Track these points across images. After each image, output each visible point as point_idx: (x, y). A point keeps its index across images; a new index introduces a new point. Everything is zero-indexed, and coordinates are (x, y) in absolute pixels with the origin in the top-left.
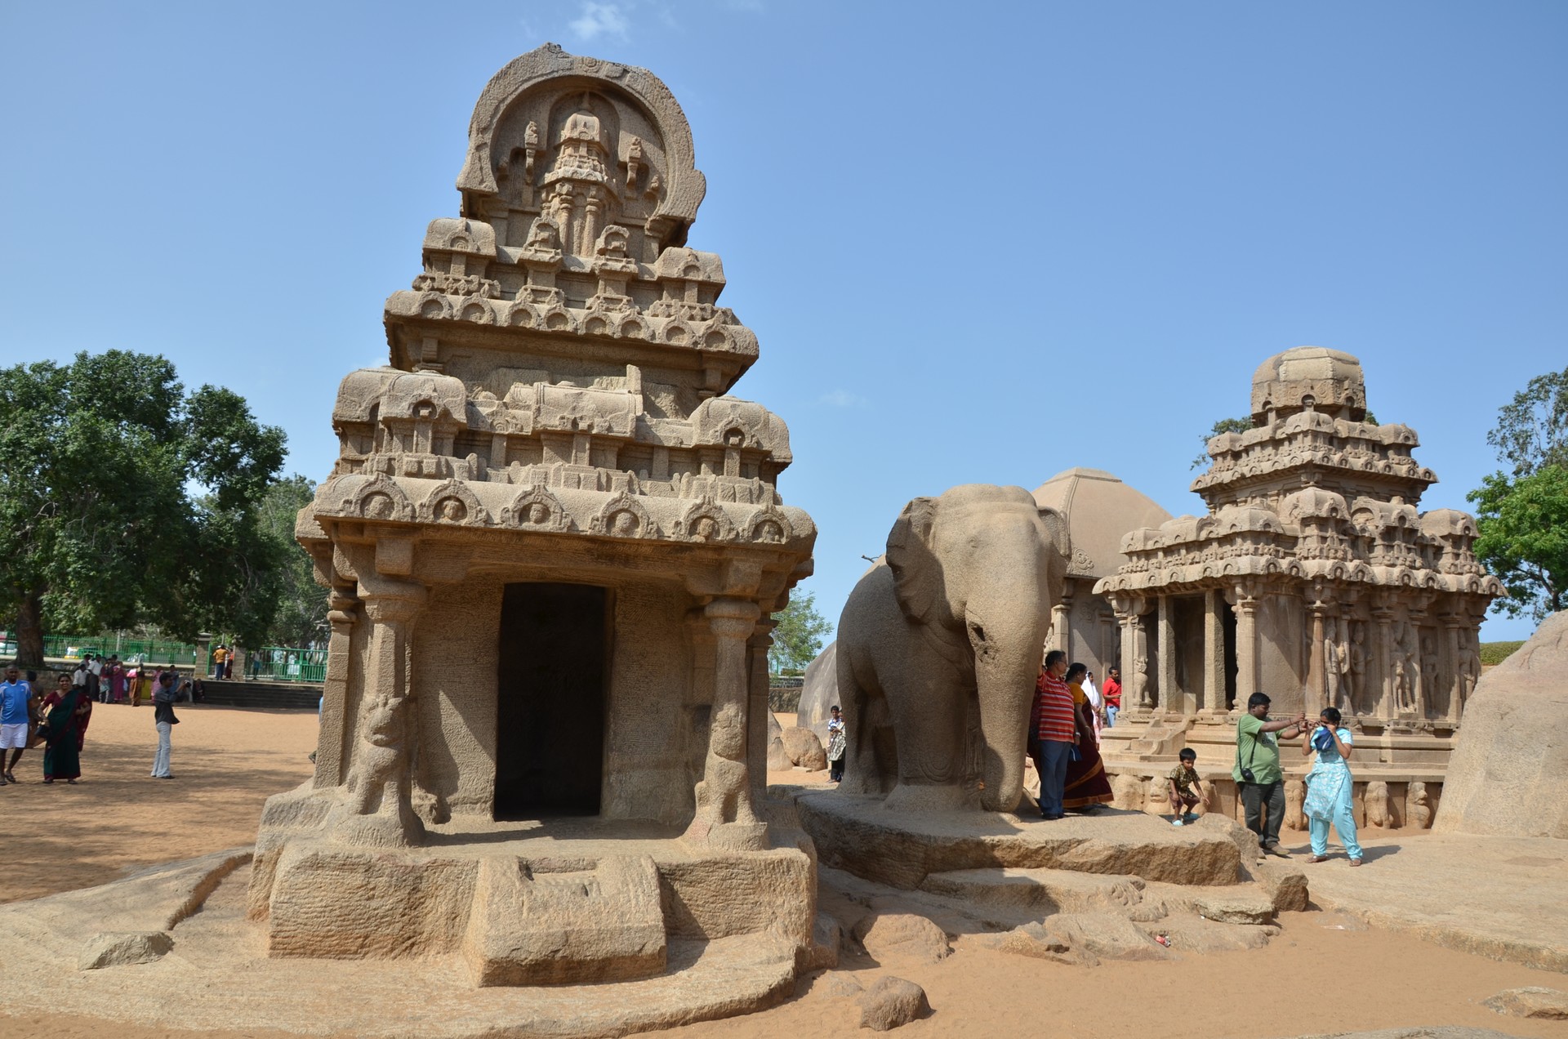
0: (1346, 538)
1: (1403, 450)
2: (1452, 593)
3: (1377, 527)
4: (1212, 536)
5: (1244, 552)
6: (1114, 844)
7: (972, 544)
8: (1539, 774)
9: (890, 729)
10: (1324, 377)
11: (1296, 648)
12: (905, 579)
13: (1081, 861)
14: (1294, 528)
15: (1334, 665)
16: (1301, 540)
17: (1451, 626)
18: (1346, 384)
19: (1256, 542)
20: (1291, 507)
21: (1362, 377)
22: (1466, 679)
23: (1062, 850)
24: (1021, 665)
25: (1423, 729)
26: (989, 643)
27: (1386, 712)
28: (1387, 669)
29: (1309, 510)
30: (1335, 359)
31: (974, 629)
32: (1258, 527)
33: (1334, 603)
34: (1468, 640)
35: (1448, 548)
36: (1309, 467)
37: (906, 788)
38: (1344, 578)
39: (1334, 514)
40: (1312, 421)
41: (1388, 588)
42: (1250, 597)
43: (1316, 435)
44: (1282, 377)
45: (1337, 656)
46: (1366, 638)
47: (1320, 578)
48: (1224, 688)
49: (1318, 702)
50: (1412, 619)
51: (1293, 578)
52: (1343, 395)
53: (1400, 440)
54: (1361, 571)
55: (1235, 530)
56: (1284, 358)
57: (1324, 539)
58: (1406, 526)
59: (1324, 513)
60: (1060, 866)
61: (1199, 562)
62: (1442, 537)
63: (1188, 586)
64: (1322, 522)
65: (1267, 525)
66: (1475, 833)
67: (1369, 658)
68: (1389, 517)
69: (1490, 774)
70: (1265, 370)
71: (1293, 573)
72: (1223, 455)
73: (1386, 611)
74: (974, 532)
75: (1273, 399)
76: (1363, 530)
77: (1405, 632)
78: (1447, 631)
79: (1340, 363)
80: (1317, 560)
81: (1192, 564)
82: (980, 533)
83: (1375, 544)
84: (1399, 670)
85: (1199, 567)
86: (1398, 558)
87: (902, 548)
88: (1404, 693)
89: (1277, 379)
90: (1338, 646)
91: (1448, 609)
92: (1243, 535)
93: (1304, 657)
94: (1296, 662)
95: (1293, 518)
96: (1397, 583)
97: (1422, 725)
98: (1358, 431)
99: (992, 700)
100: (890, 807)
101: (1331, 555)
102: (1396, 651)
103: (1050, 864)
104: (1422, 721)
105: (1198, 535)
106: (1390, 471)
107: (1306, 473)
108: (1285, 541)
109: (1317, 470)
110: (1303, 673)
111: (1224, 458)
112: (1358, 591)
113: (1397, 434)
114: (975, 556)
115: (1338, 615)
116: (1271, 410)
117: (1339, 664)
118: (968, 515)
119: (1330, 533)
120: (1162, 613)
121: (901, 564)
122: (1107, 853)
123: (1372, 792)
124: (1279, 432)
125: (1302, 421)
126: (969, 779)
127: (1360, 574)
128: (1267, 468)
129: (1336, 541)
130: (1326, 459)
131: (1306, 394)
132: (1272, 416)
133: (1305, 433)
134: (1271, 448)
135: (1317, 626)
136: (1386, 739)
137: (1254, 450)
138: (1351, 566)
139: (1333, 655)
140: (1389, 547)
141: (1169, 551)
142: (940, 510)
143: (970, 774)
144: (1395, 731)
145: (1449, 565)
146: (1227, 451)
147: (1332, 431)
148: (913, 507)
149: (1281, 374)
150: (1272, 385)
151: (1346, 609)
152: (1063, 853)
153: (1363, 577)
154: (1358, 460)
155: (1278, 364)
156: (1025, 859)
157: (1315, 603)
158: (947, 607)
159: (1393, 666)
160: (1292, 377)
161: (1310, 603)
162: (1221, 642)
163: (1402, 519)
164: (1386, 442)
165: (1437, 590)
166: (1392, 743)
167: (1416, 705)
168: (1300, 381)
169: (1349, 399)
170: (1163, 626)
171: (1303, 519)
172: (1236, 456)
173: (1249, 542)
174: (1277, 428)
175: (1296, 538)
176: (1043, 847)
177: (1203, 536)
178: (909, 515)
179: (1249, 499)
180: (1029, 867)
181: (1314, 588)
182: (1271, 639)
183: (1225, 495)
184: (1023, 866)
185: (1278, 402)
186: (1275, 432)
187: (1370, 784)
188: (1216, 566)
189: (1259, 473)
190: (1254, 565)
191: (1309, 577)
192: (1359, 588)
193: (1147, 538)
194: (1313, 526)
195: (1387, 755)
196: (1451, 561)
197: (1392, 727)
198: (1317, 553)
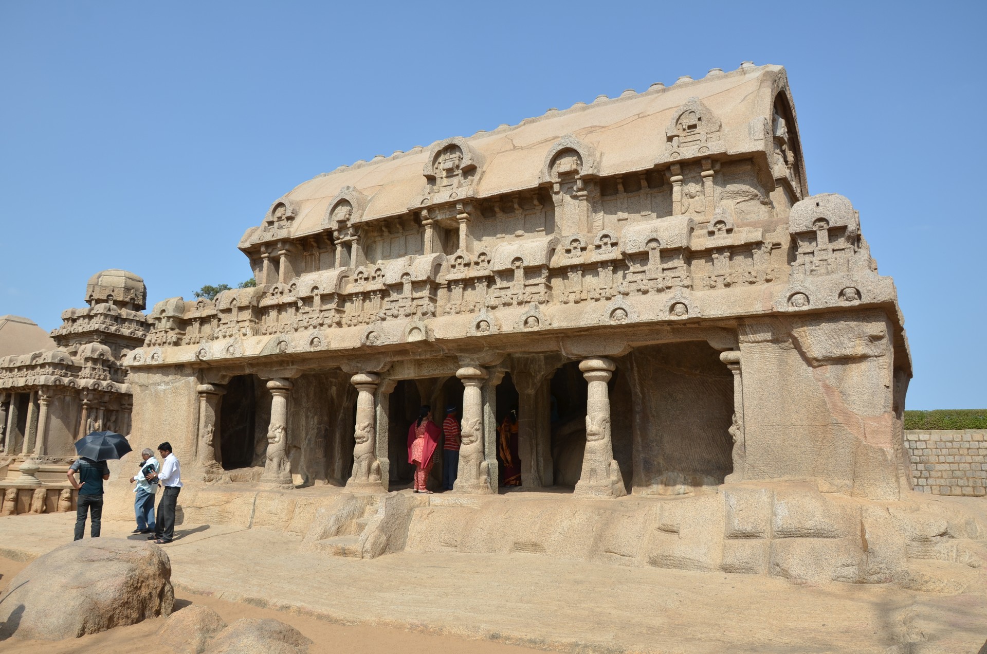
0: (108, 369)
4: (37, 363)
5: (46, 373)
10: (120, 286)
11: (72, 422)
14: (80, 361)
16: (83, 369)
18: (132, 291)
19: (55, 368)
21: (145, 288)
29: (89, 354)
30: (127, 278)
32: (56, 361)
33: (95, 401)
36: (97, 331)
38: (100, 389)
39: (102, 357)
40: (107, 308)
42: (46, 396)
43: (107, 315)
44: (99, 284)
47: (85, 388)
48: (33, 442)
51: (72, 388)
52: (129, 297)
54: (111, 386)
56: (102, 274)
57: (94, 369)
59: (95, 356)
61: (27, 376)
63: (22, 388)
64: (95, 361)
65: (62, 360)
70: (94, 278)
71: (71, 385)
75: (94, 294)
76: (121, 366)
79: (130, 280)
80: (87, 379)
81: (24, 377)
89: (97, 284)
90: (96, 423)
93: (75, 426)
94: (71, 428)
95: (81, 357)
98: (132, 316)
105: (32, 362)
107: (96, 334)
108: (74, 369)
109: (102, 334)
110: (76, 433)
111: (68, 321)
112: (108, 396)
115: (98, 407)
116: (93, 300)
119: (99, 366)
120: (12, 402)
124: (93, 311)
125: (104, 307)
128: (80, 330)
129: (101, 370)
130: (107, 329)
131: (110, 294)
132: (93, 303)
133: (101, 314)
134: (87, 319)
135: (84, 412)
137: (80, 319)
138: (106, 383)
139: (92, 427)
141: (20, 368)
146: (69, 318)
147: (118, 314)
149: (99, 282)
150: (95, 287)
151: (103, 404)
153: (112, 389)
154: (128, 330)
155: (99, 276)
157: (84, 401)
160: (104, 285)
161: (81, 401)
162: (36, 419)
168: (108, 287)
169: (133, 299)
170: (11, 407)
171: (86, 358)
172: (73, 321)
173: (50, 368)
174: (93, 309)
175: (81, 368)
177: (34, 363)
181: (83, 393)
182: (57, 418)
183: (63, 341)
185: (96, 295)
188: (32, 379)
190: (48, 380)
191: (80, 388)
192: (109, 394)
193: (11, 361)
194: (90, 362)
198: (89, 376)
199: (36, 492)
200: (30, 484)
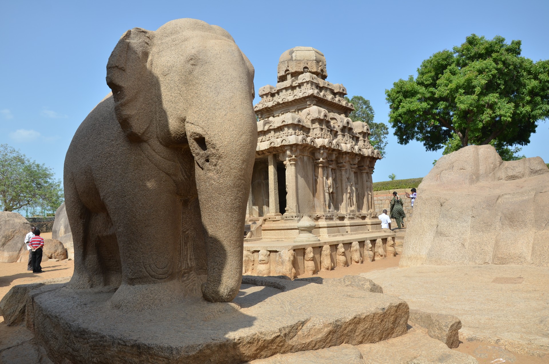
0: (330, 130)
1: (342, 95)
2: (365, 157)
3: (339, 126)
4: (271, 128)
5: (290, 134)
6: (331, 321)
7: (192, 62)
8: (469, 232)
9: (113, 237)
10: (312, 59)
11: (311, 181)
12: (126, 98)
13: (308, 341)
14: (307, 123)
15: (327, 189)
16: (311, 130)
17: (364, 171)
18: (320, 64)
19: (294, 129)
20: (306, 114)
21: (325, 62)
22: (369, 194)
23: (291, 334)
24: (241, 170)
25: (358, 217)
26: (210, 151)
27: (345, 210)
28: (344, 190)
29: (315, 115)
30: (316, 52)
31: (196, 140)
32: (296, 122)
33: (326, 160)
34: (369, 178)
35: (361, 138)
36: (311, 97)
37: (131, 288)
38: (332, 147)
39: (325, 118)
40: (311, 77)
41: (346, 153)
42: (294, 156)
43: (312, 83)
44: (294, 58)
45: (328, 185)
46: (336, 177)
47: (323, 147)
48: (278, 202)
49: (322, 206)
50: (352, 168)
51: (311, 147)
52: (320, 68)
53: (341, 91)
54: (338, 144)
55: (284, 123)
56: (294, 50)
57: (322, 129)
58: (349, 126)
59: (322, 117)
60: (291, 349)
61: (265, 141)
62: (359, 133)
63: (260, 153)
64: (320, 121)
65: (299, 121)
66: (439, 265)
67: (337, 186)
68: (344, 122)
69: (439, 234)
70: (285, 55)
71: (312, 145)
72: (267, 95)
73: (345, 164)
74: (193, 51)
75: (290, 69)
76: (334, 127)
77: (350, 174)
78: (362, 173)
79: (318, 54)
80: (320, 139)
81: (261, 142)
82: (199, 52)
83: (338, 134)
84: (349, 191)
85: (268, 143)
86: (347, 140)
87: (123, 70)
88: (350, 201)
90: (328, 180)
91: (363, 164)
92: (288, 126)
93: (314, 186)
94: (311, 188)
95: (307, 120)
96: (349, 151)
97: (357, 215)
98: (327, 84)
99: (215, 203)
100: (118, 307)
101: (325, 137)
102: (347, 182)
103: (283, 349)
104: (357, 213)
105: (264, 128)
106: (340, 103)
107: (310, 100)
108: (306, 130)
109: (315, 99)
110: (314, 191)
111: (267, 96)
112: (336, 154)
113: (340, 88)
114: (195, 73)
115: (328, 165)
116: (288, 74)
117: (329, 188)
118: (186, 40)
119: (324, 127)
121: (121, 84)
122: (327, 330)
123: (354, 247)
124: (294, 83)
125: (306, 77)
126: (185, 273)
127: (338, 146)
128: (290, 98)
129: (327, 131)
130: (318, 94)
131: (305, 66)
132: (289, 77)
133: (307, 82)
134: (290, 90)
135: (320, 170)
136: (346, 222)
137: (282, 92)
138: (334, 142)
140: (344, 136)
142: (155, 41)
143: (185, 269)
144: (349, 218)
145: (362, 145)
146: (268, 93)
147: (318, 83)
148: (132, 36)
149: (293, 57)
150: (289, 62)
151: (331, 163)
152: (293, 337)
154: (329, 97)
155: (291, 53)
156: (262, 350)
157: (320, 159)
158: (166, 124)
159: (347, 189)
160: (299, 58)
161: (317, 160)
162: (277, 180)
163: (348, 123)
164: (336, 91)
165: (362, 155)
166: (350, 223)
167: (354, 206)
168: (302, 60)
169: (322, 70)
171: (312, 120)
172: (273, 95)
173: (291, 129)
174: (293, 81)
175: (309, 129)
176: (278, 336)
177: (266, 128)
178: (128, 41)
179: (280, 114)
180: (265, 357)
181: (320, 152)
182: (302, 177)
183: (268, 114)
184: (260, 358)
185: (292, 70)
186: (292, 83)
187: (353, 243)
188: (277, 141)
189: (286, 101)
190: (297, 140)
191: (318, 147)
192: (336, 153)
194: (317, 123)
195: (348, 229)
196: (363, 143)
197: (348, 216)
198: (320, 136)
199: (324, 249)
200: (315, 241)
